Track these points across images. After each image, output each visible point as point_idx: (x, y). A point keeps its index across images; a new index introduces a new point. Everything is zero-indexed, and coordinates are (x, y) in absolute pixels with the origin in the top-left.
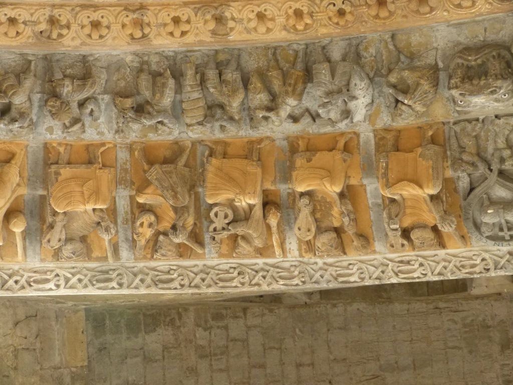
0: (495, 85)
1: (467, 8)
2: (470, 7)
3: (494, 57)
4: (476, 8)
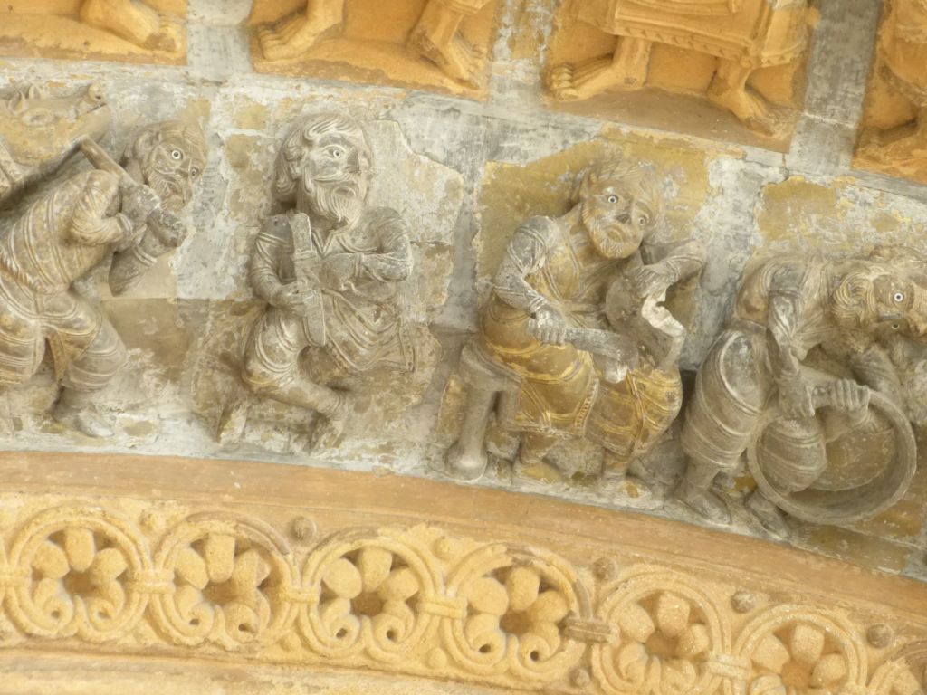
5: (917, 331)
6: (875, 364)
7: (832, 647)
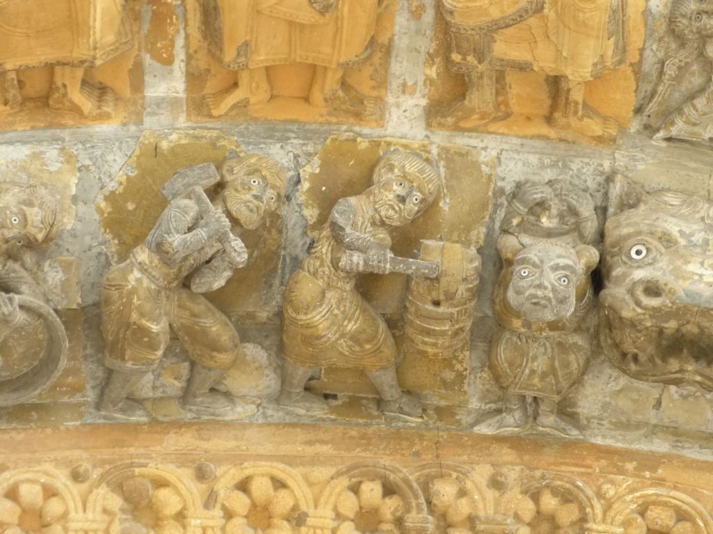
0: (639, 310)
1: (665, 504)
2: (654, 503)
3: (635, 358)
4: (638, 498)
5: (37, 240)
6: (13, 275)
7: (50, 493)
